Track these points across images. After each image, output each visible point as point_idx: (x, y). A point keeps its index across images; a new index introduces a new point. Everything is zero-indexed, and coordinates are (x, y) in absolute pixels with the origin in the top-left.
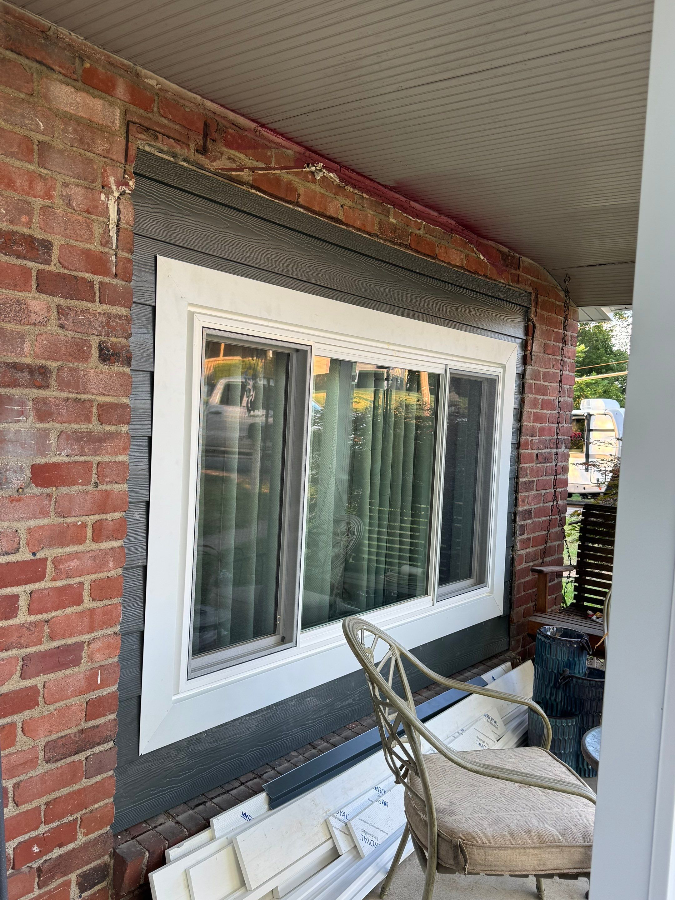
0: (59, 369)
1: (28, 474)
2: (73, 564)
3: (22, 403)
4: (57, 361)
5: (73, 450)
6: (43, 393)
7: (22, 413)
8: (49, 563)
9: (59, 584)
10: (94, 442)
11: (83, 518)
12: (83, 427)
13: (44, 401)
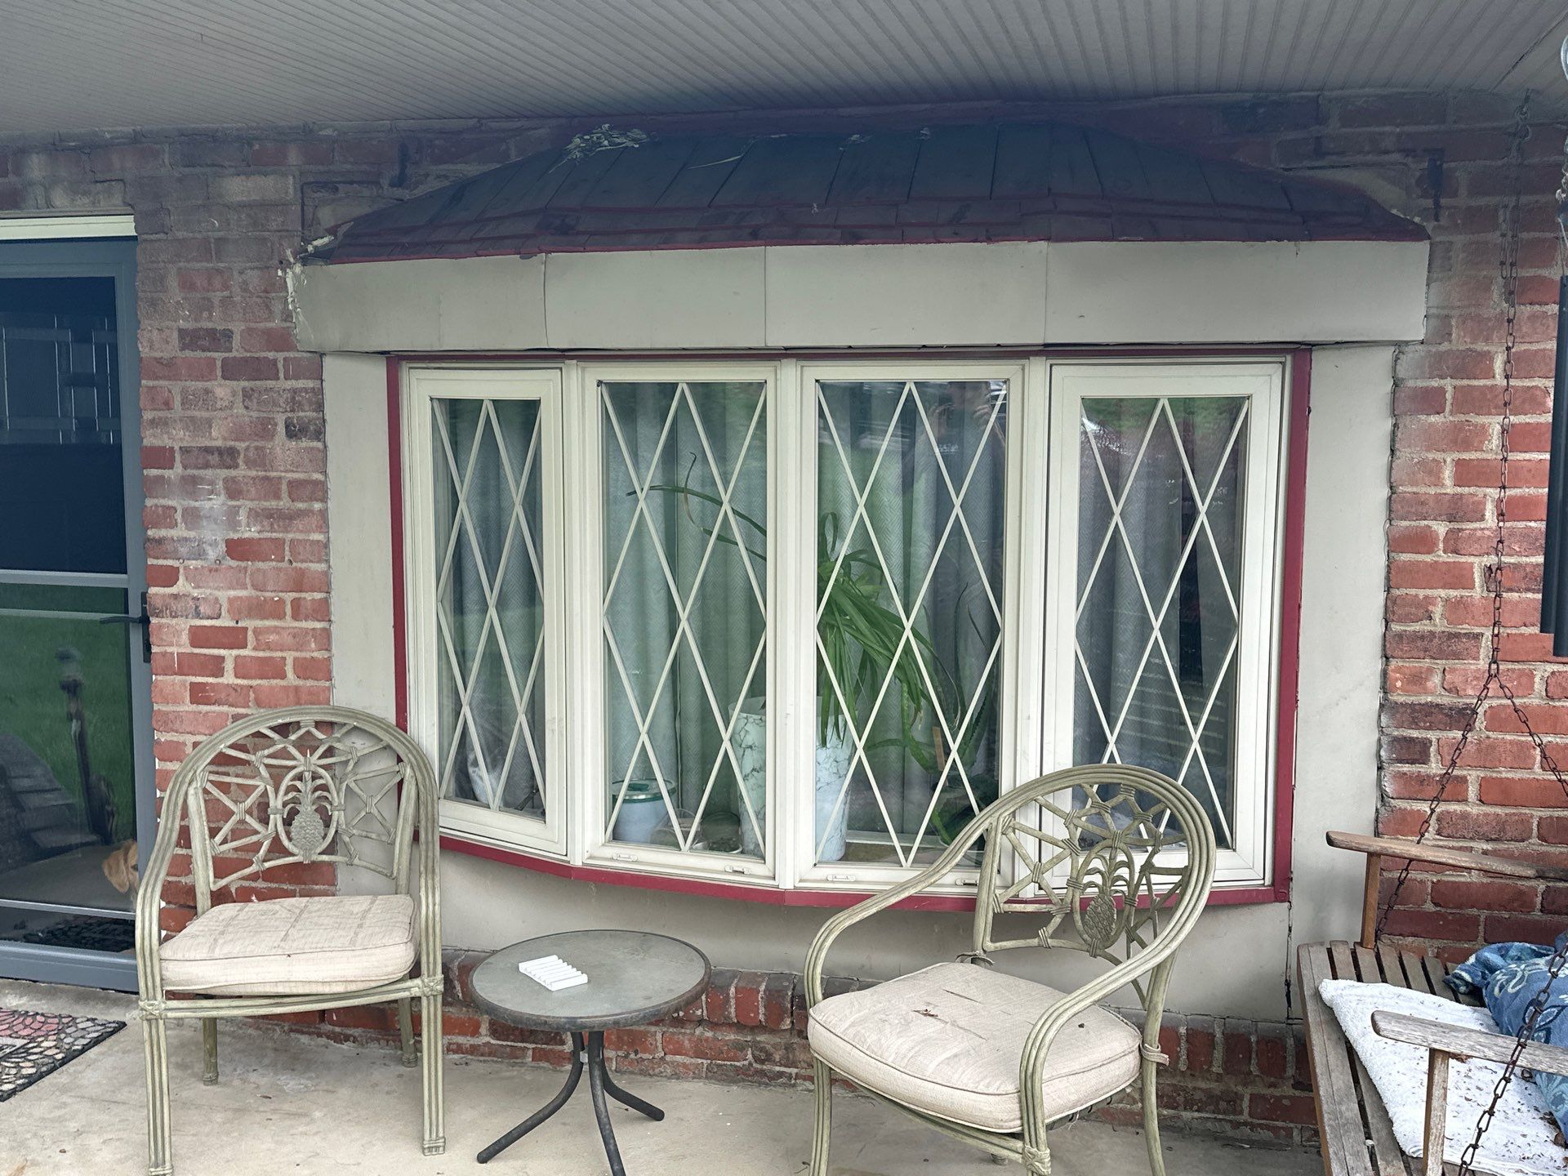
0: (247, 449)
1: (222, 548)
2: (272, 638)
3: (212, 483)
4: (244, 441)
5: (263, 526)
6: (233, 473)
7: (212, 492)
8: (250, 633)
9: (261, 654)
10: (284, 519)
11: (281, 594)
12: (273, 504)
13: (233, 479)
